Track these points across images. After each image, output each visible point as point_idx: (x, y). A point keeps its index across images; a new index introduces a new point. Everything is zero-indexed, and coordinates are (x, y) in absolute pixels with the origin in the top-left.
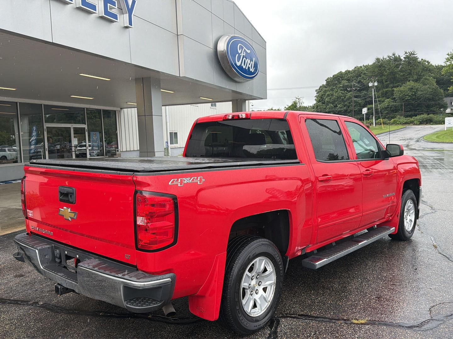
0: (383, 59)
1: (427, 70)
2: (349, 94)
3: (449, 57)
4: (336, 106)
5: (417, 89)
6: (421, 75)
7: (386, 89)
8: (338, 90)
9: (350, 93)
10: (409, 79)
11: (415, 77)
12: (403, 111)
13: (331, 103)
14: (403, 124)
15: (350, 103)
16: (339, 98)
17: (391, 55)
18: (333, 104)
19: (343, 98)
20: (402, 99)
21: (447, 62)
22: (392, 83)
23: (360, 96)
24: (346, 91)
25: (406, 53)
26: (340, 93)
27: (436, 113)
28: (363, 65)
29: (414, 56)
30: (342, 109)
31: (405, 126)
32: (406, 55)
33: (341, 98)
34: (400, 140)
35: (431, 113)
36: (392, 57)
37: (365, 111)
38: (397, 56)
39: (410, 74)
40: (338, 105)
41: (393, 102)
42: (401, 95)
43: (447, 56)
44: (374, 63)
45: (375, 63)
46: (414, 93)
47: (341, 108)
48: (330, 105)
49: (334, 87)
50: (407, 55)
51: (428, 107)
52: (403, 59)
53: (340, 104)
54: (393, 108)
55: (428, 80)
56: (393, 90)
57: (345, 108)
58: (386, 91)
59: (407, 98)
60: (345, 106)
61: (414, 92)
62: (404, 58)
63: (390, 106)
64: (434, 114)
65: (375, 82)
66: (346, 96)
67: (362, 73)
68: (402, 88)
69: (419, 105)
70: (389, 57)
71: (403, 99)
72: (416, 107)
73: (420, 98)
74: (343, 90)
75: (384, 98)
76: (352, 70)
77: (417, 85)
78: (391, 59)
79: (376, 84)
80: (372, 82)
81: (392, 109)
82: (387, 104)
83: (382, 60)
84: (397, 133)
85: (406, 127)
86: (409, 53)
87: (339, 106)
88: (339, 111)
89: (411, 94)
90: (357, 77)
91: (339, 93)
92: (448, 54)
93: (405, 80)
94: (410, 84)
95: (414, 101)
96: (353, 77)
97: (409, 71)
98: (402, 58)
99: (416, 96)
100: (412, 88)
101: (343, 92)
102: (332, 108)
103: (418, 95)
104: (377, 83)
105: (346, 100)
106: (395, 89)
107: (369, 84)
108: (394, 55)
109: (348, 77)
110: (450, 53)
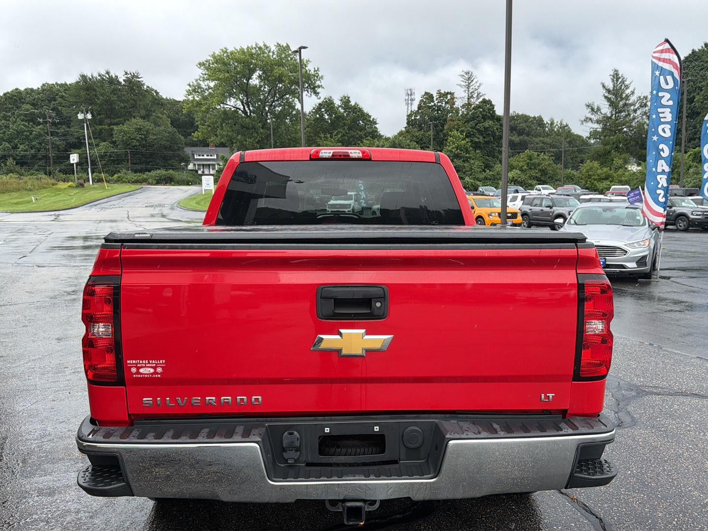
0: (91, 77)
1: (158, 104)
2: (37, 129)
3: (191, 89)
4: (15, 147)
5: (147, 131)
6: (151, 111)
7: (100, 127)
8: (16, 120)
9: (39, 127)
10: (134, 114)
11: (143, 112)
12: (130, 161)
13: (4, 141)
14: (133, 182)
15: (40, 144)
16: (19, 133)
17: (103, 72)
18: (9, 143)
19: (28, 134)
20: (126, 144)
21: (189, 95)
22: (108, 117)
23: (58, 133)
24: (31, 123)
25: (126, 73)
26: (21, 125)
27: (176, 169)
28: (56, 83)
29: (138, 79)
30: (28, 153)
31: (140, 186)
32: (126, 76)
33: (25, 133)
34: (146, 207)
35: (170, 169)
36: (106, 77)
37: (74, 158)
38: (114, 76)
39: (134, 106)
40: (19, 145)
41: (113, 147)
42: (125, 138)
43: (188, 88)
44: (77, 83)
45: (79, 82)
46: (143, 137)
47: (25, 151)
48: (5, 144)
49: (9, 114)
50: (129, 76)
51: (165, 158)
52: (123, 83)
53: (23, 144)
54: (114, 157)
55: (161, 118)
56: (112, 130)
57: (33, 151)
58: (101, 130)
59: (135, 143)
60: (31, 148)
61: (144, 135)
62: (124, 80)
63: (108, 154)
64: (173, 169)
65: (87, 113)
66: (32, 131)
67: (57, 95)
68: (125, 128)
69: (151, 155)
70: (100, 75)
71: (128, 145)
72: (148, 158)
73: (153, 145)
74: (26, 121)
75: (98, 140)
76: (38, 88)
77: (147, 125)
78: (104, 80)
79: (89, 116)
80: (82, 113)
81: (112, 158)
82: (103, 151)
83: (90, 79)
84: (135, 196)
85: (143, 188)
86: (131, 74)
87: (22, 147)
88: (22, 156)
89: (140, 138)
90: (50, 101)
91: (19, 124)
92: (189, 85)
93: (128, 115)
94: (138, 122)
95: (145, 149)
96: (42, 101)
97: (133, 102)
98: (121, 80)
99: (146, 141)
100: (140, 129)
101: (26, 124)
102: (9, 150)
103: (150, 140)
104: (91, 115)
105: (34, 138)
106: (115, 128)
107: (79, 115)
108: (108, 73)
109: (34, 100)
110: (191, 84)
